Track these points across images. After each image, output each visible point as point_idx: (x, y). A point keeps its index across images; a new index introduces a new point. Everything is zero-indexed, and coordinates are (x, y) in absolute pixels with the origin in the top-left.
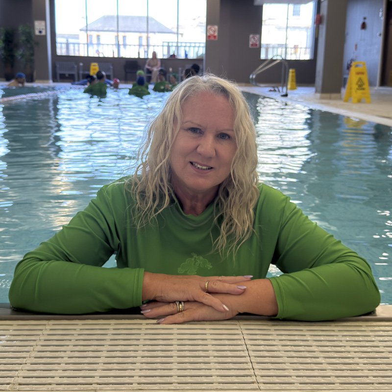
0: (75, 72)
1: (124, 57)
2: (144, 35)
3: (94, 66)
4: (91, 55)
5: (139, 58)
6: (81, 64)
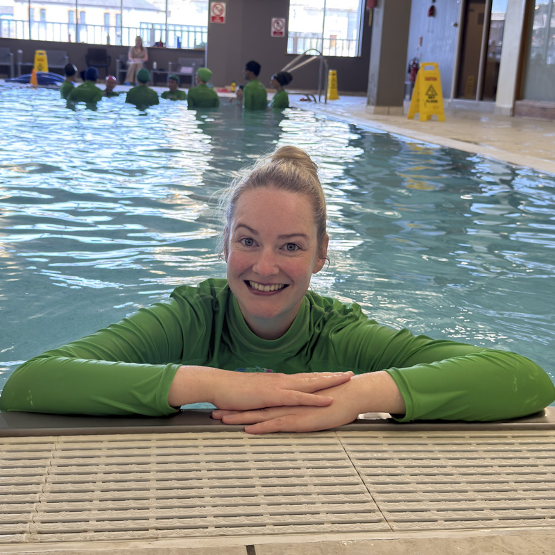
0: (10, 63)
1: (85, 42)
2: (113, 12)
3: (40, 54)
4: (35, 38)
5: (109, 46)
6: (20, 51)
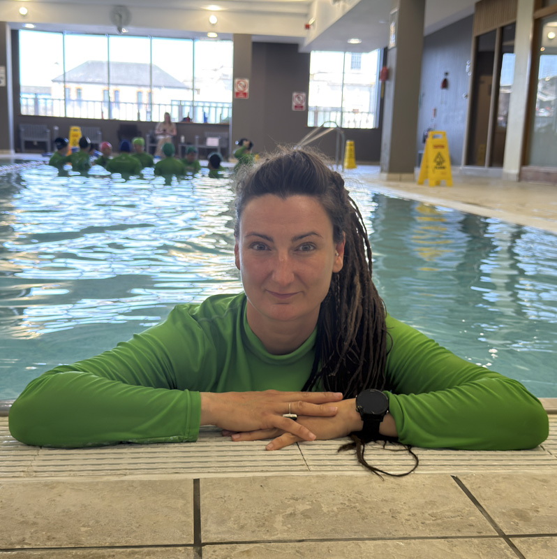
0: (47, 139)
1: (117, 119)
2: (145, 91)
3: (75, 130)
4: (70, 115)
5: (139, 122)
6: (56, 128)
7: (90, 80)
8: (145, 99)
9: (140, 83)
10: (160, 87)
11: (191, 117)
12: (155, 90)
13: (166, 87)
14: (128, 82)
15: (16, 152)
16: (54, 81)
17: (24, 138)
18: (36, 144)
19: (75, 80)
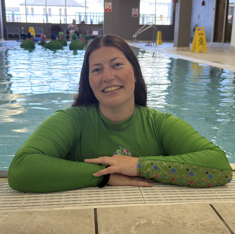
0: (19, 33)
1: (51, 23)
2: (63, 8)
3: (31, 29)
4: (29, 22)
5: (61, 24)
7: (37, 4)
8: (63, 13)
9: (60, 5)
10: (70, 6)
11: (85, 21)
12: (68, 8)
13: (72, 6)
14: (55, 4)
15: (5, 40)
16: (20, 5)
17: (8, 33)
18: (13, 35)
19: (30, 4)
